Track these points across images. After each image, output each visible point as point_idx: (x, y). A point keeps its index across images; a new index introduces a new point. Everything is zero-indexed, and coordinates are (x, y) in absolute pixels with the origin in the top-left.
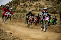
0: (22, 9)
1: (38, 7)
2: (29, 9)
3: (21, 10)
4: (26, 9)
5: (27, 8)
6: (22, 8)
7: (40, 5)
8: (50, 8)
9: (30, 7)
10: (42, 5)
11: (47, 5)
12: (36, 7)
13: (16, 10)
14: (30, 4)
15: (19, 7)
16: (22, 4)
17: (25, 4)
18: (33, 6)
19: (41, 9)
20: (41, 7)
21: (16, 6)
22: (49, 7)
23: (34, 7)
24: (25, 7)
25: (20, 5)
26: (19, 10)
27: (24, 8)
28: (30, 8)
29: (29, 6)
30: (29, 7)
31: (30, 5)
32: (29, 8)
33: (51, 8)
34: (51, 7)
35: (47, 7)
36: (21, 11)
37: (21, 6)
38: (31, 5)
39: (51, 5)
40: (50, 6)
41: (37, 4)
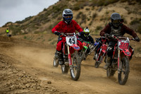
2: (90, 25)
8: (138, 22)
14: (93, 12)
22: (137, 19)
32: (88, 22)
35: (132, 18)
38: (95, 16)
41: (107, 13)
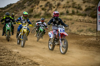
0: (43, 12)
1: (70, 7)
3: (41, 14)
4: (50, 11)
5: (51, 9)
6: (43, 9)
7: (74, 4)
9: (56, 8)
10: (78, 3)
11: (86, 4)
13: (32, 14)
15: (38, 8)
16: (43, 3)
17: (48, 3)
18: (62, 6)
19: (76, 11)
20: (76, 8)
21: (33, 7)
23: (63, 8)
24: (48, 8)
25: (40, 4)
26: (37, 13)
29: (54, 5)
30: (54, 8)
31: (56, 4)
33: (93, 9)
34: (93, 7)
37: (41, 6)
39: (92, 3)
40: (91, 5)
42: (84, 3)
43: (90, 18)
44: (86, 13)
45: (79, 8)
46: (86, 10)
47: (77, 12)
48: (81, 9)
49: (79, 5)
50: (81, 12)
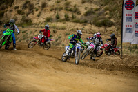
0: (19, 17)
1: (61, 9)
4: (30, 16)
5: (33, 13)
6: (19, 13)
7: (68, 4)
9: (40, 10)
10: (74, 4)
11: (86, 5)
12: (56, 9)
15: (12, 11)
16: (19, 3)
18: (49, 8)
19: (71, 16)
20: (70, 10)
21: (3, 9)
23: (51, 10)
24: (27, 11)
25: (15, 5)
27: (23, 13)
28: (40, 13)
29: (37, 6)
30: (37, 10)
31: (40, 5)
33: (96, 12)
34: (97, 10)
36: (17, 22)
37: (17, 7)
39: (96, 3)
40: (94, 6)
42: (83, 3)
43: (93, 26)
44: (87, 18)
45: (76, 11)
46: (87, 14)
47: (73, 17)
48: (79, 13)
49: (75, 6)
50: (78, 17)
